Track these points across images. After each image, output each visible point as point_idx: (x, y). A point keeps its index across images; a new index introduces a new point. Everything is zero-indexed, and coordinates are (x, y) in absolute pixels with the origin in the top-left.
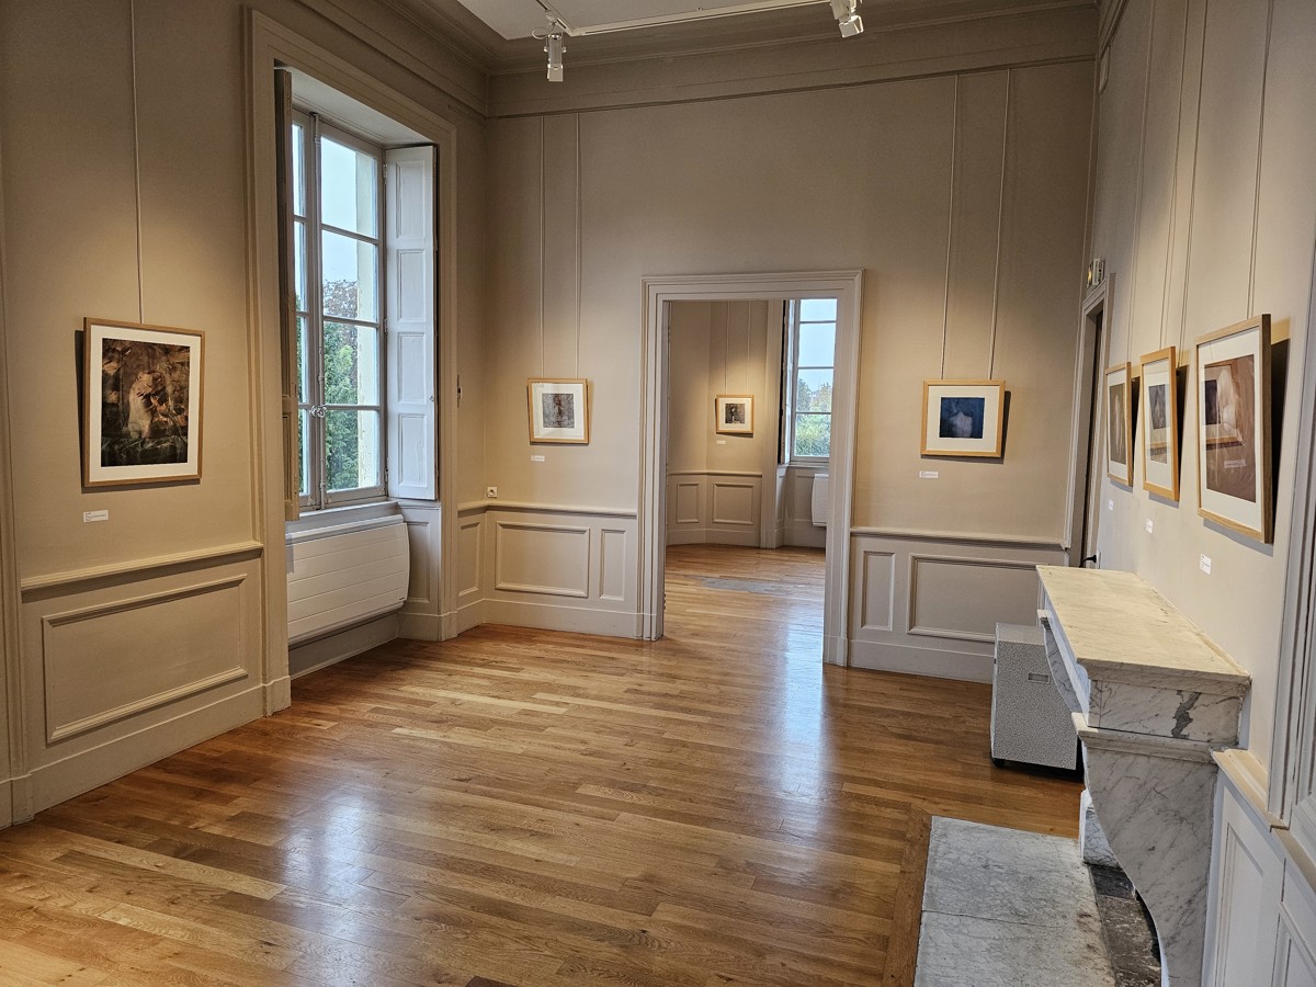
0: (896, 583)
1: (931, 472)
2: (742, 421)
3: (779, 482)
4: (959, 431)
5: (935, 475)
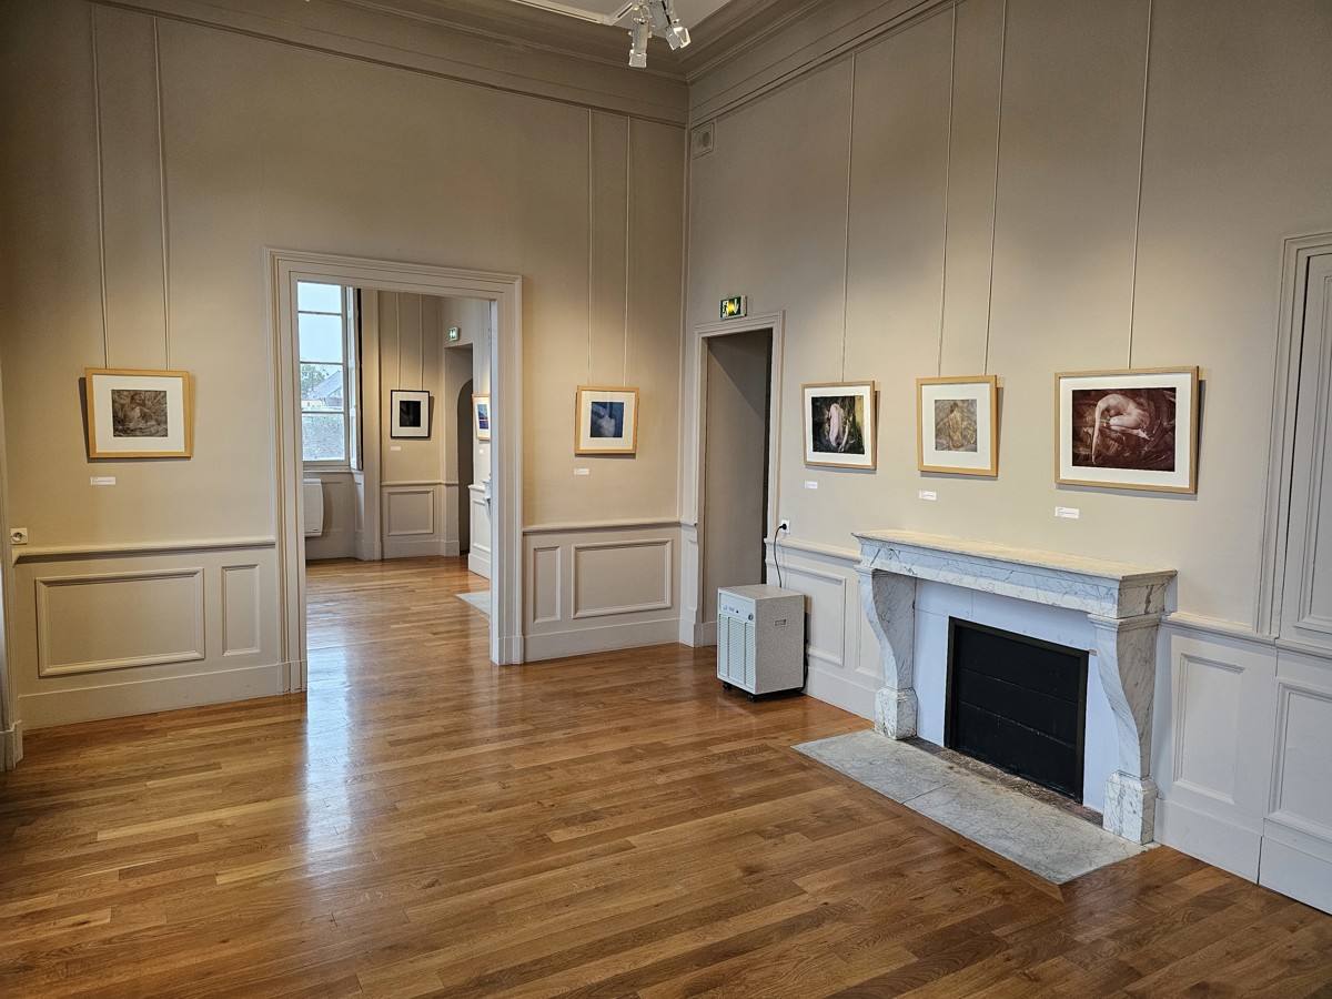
0: (562, 574)
1: (584, 470)
4: (606, 432)
5: (585, 471)
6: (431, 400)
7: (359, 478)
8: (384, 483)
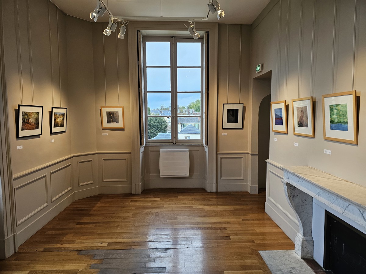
2: (117, 122)
3: (141, 155)
6: (244, 109)
7: (206, 149)
8: (218, 152)
